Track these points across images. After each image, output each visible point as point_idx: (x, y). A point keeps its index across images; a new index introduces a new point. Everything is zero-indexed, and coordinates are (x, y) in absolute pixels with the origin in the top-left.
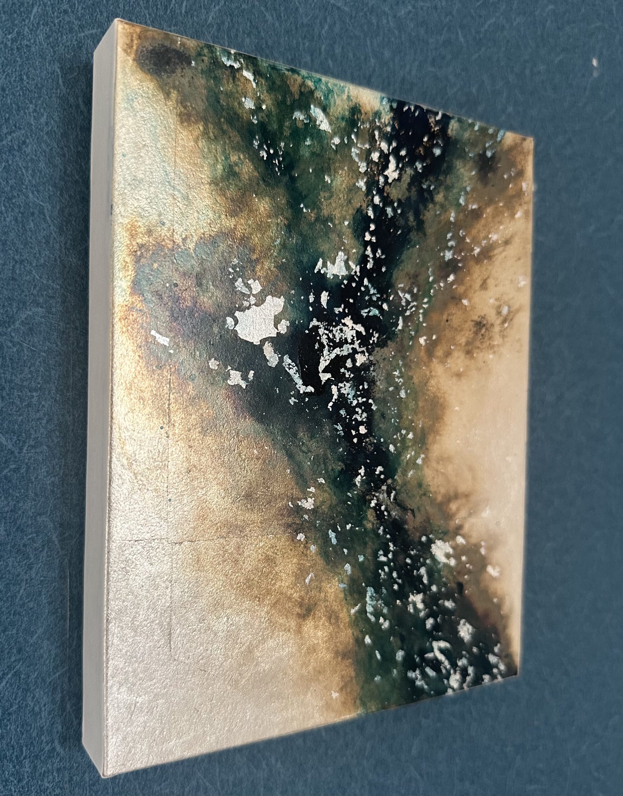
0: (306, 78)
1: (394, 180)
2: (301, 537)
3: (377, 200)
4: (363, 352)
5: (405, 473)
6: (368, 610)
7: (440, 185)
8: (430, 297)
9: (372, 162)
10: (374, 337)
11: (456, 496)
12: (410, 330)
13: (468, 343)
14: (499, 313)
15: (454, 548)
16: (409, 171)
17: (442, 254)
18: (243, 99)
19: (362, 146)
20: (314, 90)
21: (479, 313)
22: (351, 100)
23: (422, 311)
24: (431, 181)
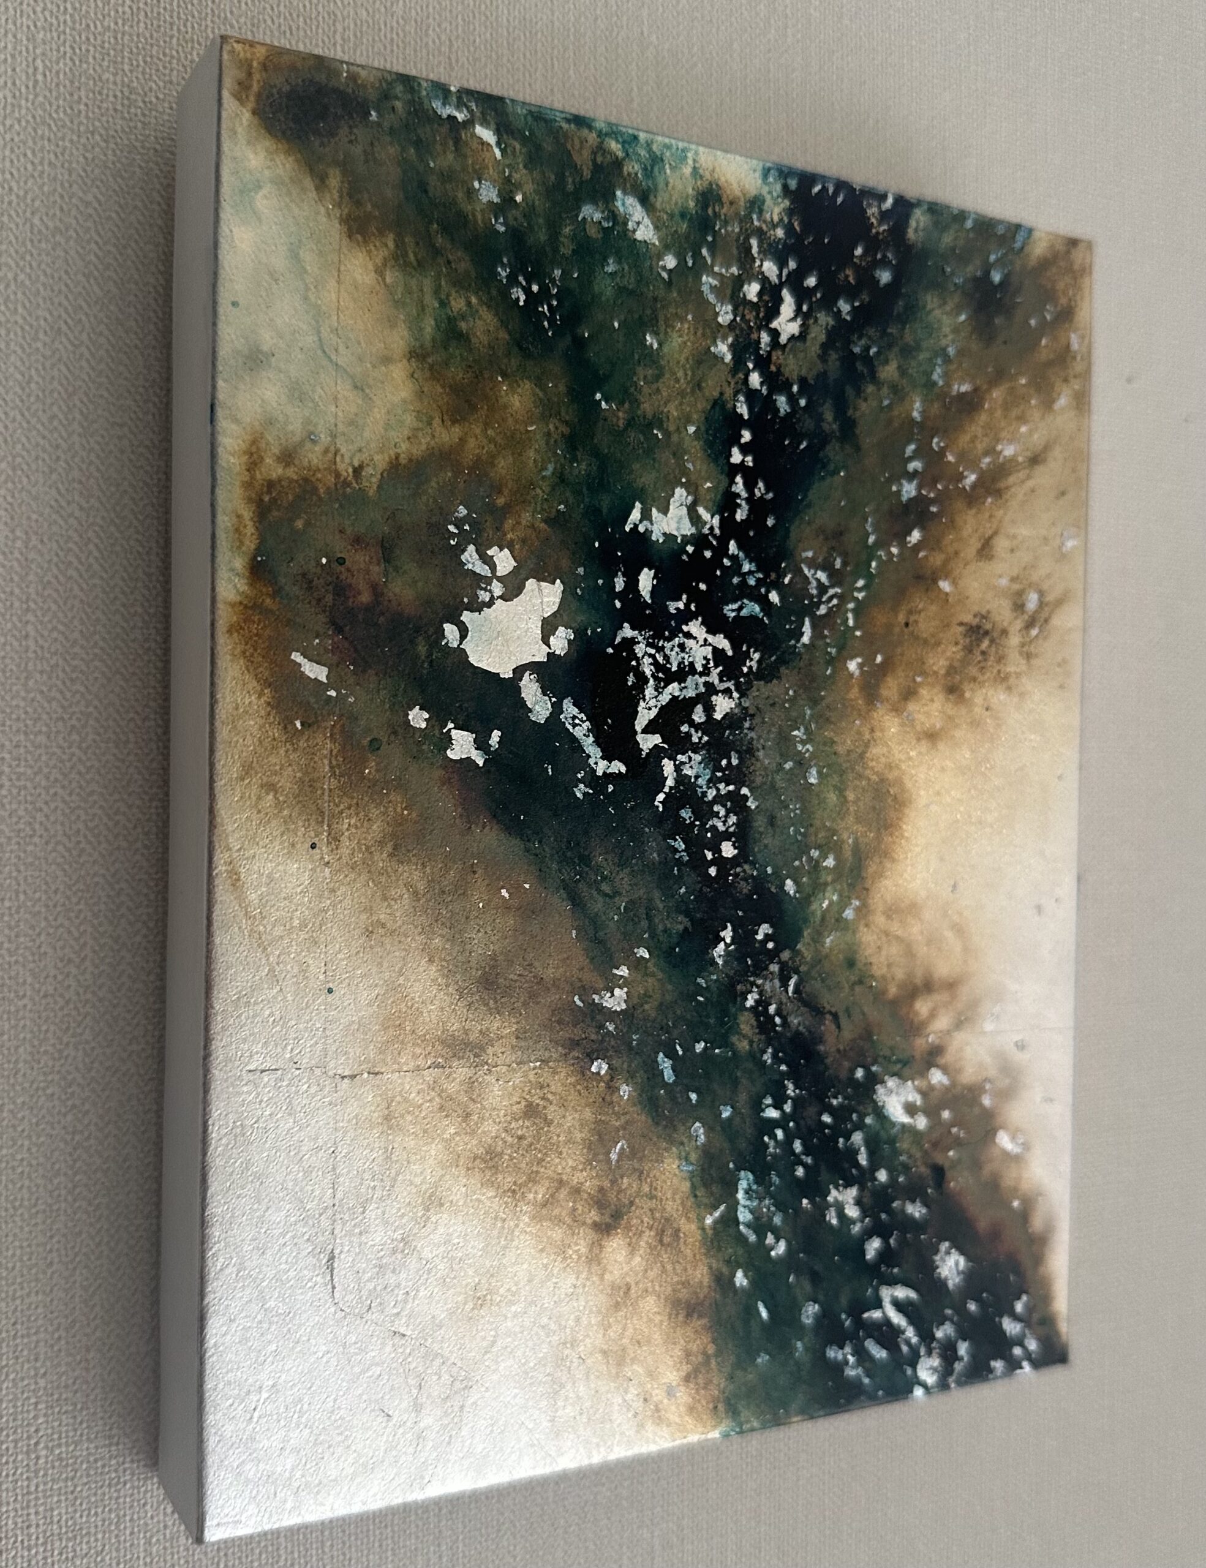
0: (606, 135)
1: (792, 338)
2: (600, 1067)
3: (755, 379)
4: (727, 692)
5: (818, 938)
6: (741, 1218)
7: (890, 346)
8: (870, 577)
9: (746, 302)
10: (751, 660)
11: (928, 986)
12: (828, 645)
13: (951, 670)
14: (1019, 607)
15: (924, 1094)
16: (824, 319)
17: (894, 488)
18: (476, 185)
19: (724, 271)
20: (624, 159)
21: (976, 609)
22: (701, 177)
23: (852, 606)
24: (871, 337)
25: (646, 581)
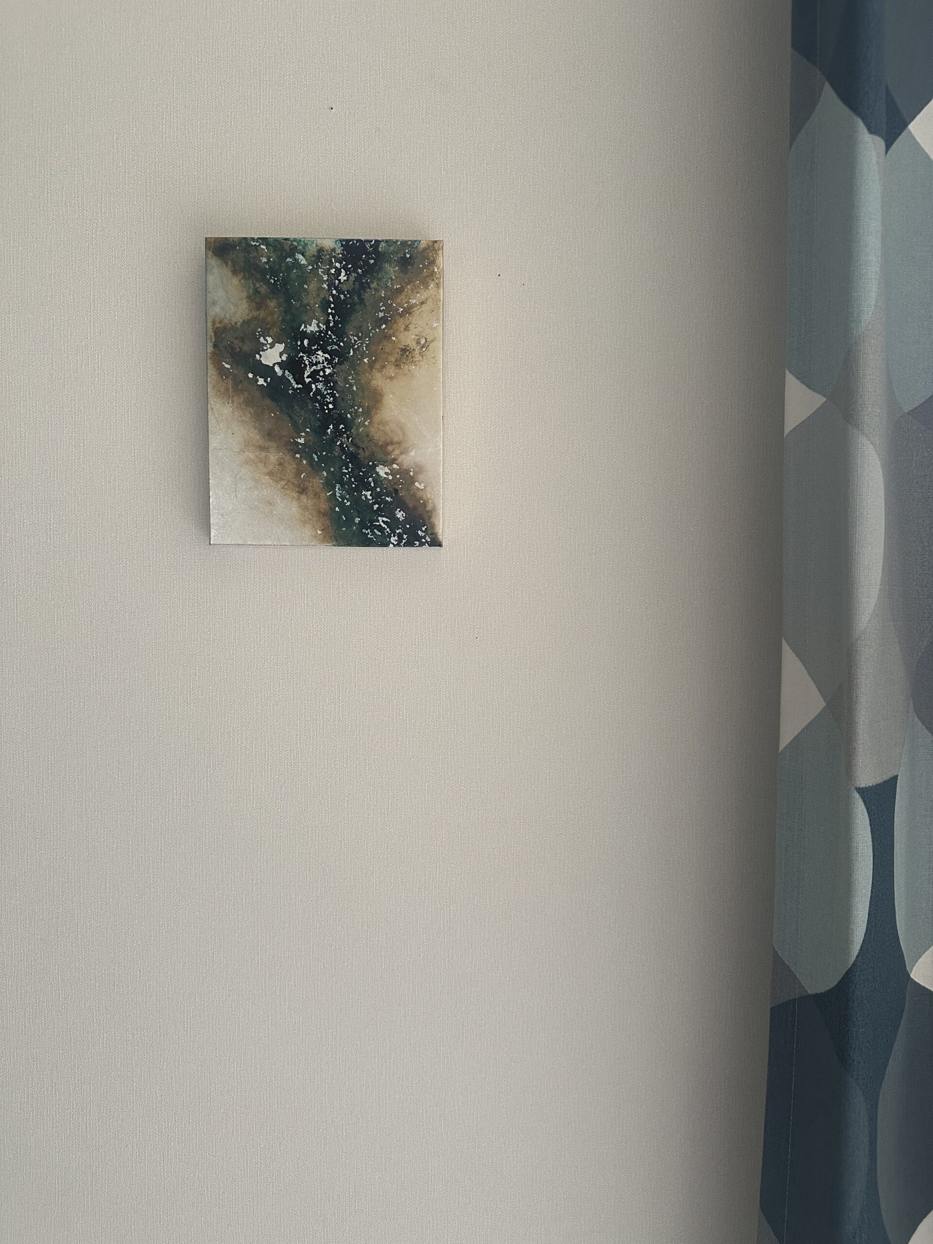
0: (293, 241)
1: (345, 281)
2: (298, 456)
3: (334, 292)
4: (329, 368)
5: (357, 429)
6: (337, 495)
7: (374, 279)
8: (370, 337)
9: (331, 274)
10: (336, 360)
11: (392, 443)
12: (358, 355)
13: (396, 361)
14: (418, 343)
15: (391, 470)
16: (354, 275)
17: (376, 315)
18: (261, 259)
19: (325, 267)
20: (297, 246)
21: (404, 344)
22: (318, 246)
23: (365, 345)
24: (368, 277)
25: (306, 342)
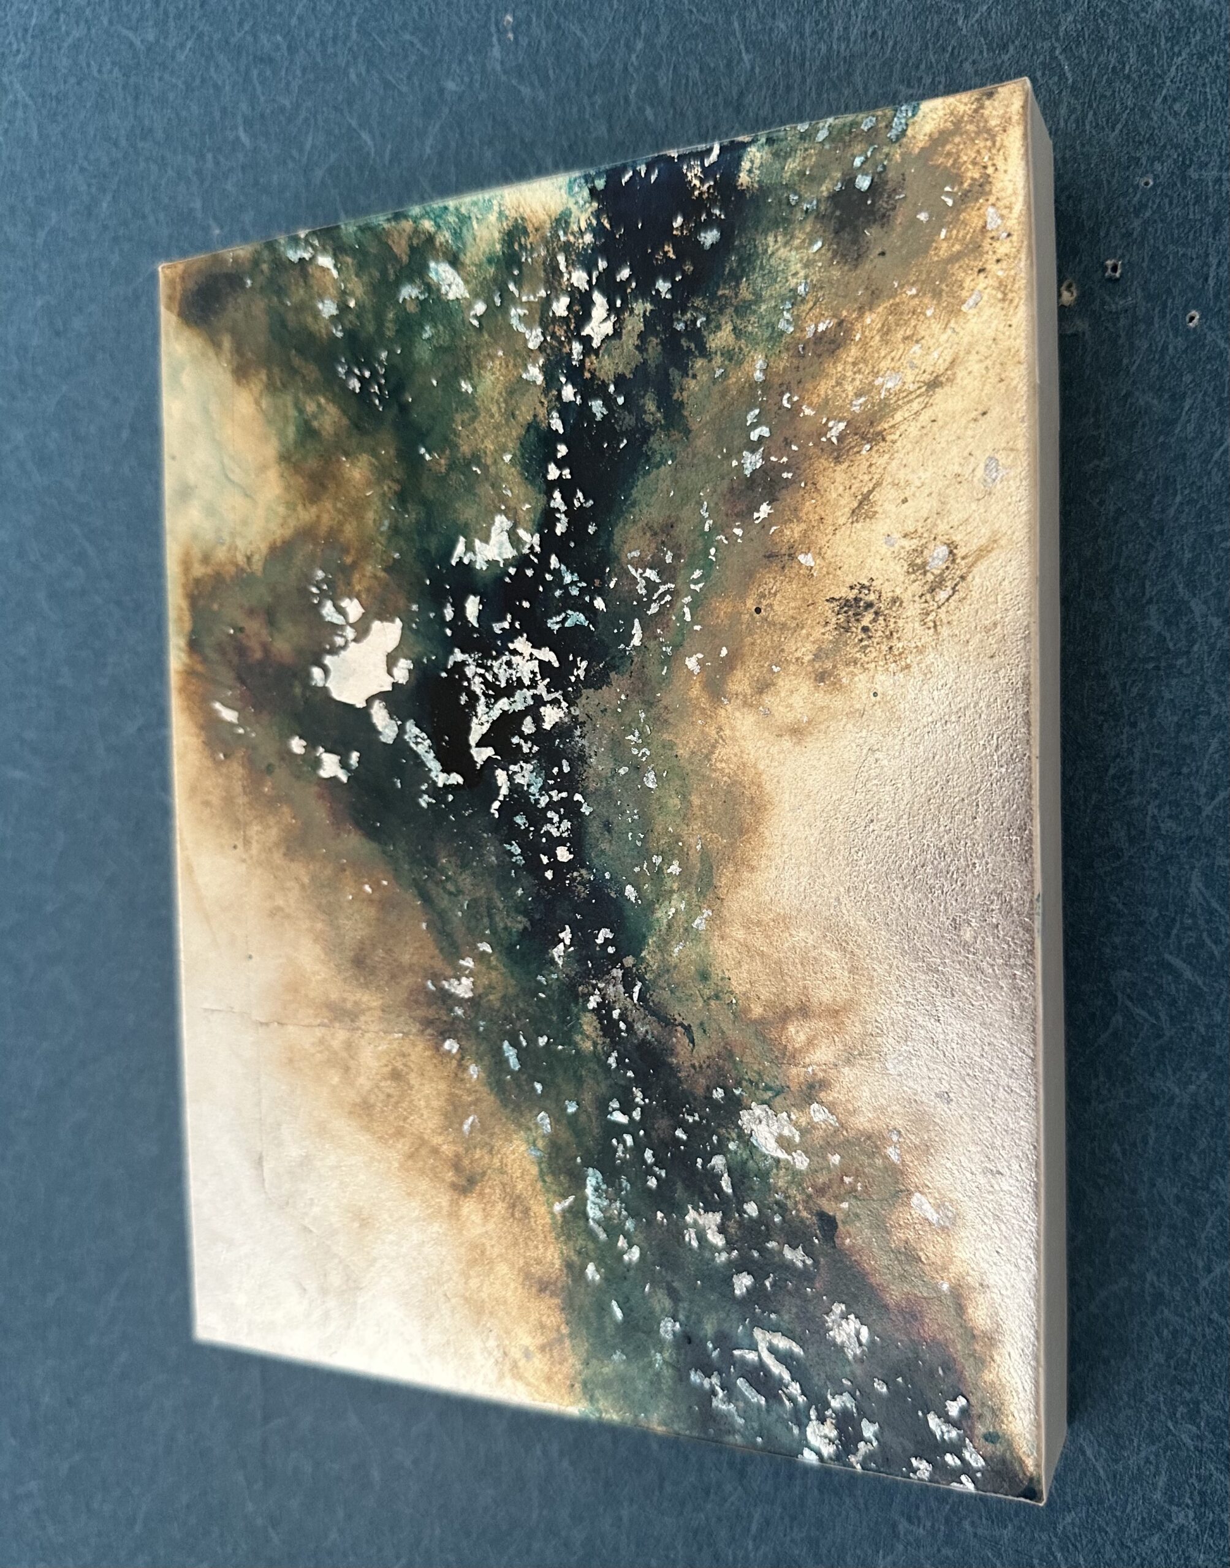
0: (420, 217)
1: (606, 338)
2: (452, 1046)
3: (568, 393)
4: (555, 702)
5: (664, 946)
6: (590, 1214)
7: (721, 311)
8: (708, 566)
9: (556, 319)
10: (579, 668)
11: (804, 1010)
12: (661, 644)
13: (820, 655)
15: (803, 1132)
16: (642, 307)
17: (735, 463)
18: (320, 306)
19: (532, 298)
20: (436, 233)
22: (507, 218)
23: (688, 599)
24: (696, 309)
25: (472, 607)
